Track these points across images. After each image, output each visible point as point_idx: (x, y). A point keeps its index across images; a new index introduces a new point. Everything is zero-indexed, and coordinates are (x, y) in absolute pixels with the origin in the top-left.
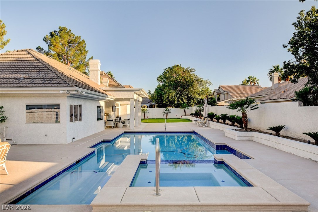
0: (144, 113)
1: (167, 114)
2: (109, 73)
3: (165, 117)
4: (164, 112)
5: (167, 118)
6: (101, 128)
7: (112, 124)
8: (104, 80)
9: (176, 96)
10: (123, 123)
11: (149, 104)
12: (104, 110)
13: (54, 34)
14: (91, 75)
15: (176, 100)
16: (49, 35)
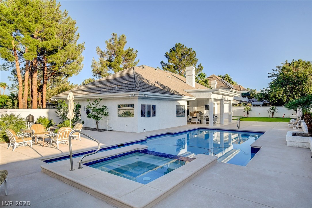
0: (248, 112)
1: (273, 113)
2: (226, 75)
3: (271, 116)
4: (271, 111)
6: (182, 123)
7: (196, 120)
8: (212, 82)
9: (286, 94)
10: (208, 120)
11: (263, 102)
12: (186, 108)
13: (172, 50)
14: (187, 80)
15: (285, 98)
16: (169, 51)
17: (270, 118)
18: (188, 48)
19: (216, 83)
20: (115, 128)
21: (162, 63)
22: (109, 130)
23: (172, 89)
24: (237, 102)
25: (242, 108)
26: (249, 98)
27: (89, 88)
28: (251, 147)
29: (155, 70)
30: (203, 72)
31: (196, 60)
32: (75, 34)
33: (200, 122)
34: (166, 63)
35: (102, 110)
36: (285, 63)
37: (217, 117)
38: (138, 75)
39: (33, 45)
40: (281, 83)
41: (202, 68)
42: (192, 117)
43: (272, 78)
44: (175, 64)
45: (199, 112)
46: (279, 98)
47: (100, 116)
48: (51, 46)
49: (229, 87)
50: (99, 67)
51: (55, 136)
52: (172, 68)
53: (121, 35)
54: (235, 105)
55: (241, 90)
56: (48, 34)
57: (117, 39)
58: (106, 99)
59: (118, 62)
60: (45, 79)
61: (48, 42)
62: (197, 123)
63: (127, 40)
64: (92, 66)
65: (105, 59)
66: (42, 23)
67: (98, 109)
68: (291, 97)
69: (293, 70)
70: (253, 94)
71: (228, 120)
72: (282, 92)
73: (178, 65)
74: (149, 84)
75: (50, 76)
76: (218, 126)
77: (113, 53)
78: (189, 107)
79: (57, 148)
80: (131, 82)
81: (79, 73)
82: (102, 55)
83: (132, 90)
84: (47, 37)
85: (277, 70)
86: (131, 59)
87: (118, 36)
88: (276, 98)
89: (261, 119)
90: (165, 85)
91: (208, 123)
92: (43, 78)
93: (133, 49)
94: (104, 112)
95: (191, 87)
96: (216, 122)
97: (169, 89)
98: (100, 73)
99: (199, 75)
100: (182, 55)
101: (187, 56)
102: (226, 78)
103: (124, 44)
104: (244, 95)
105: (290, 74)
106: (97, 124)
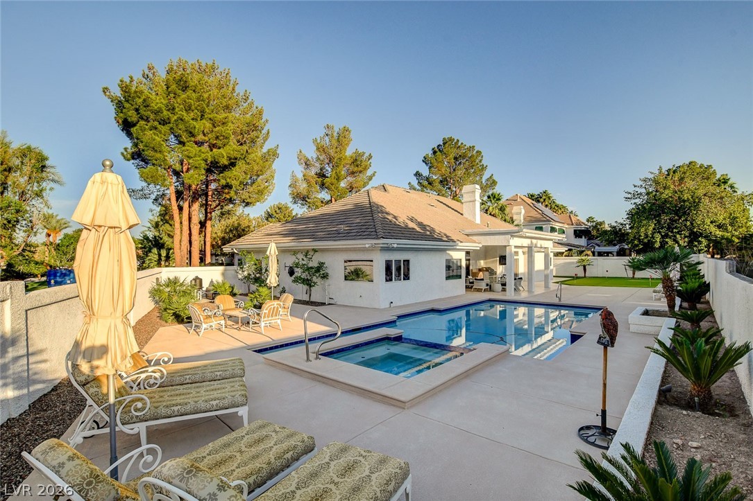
0: (584, 267)
2: (544, 192)
3: (630, 276)
4: (630, 266)
5: (633, 277)
6: (456, 291)
7: (483, 285)
8: (515, 209)
9: (659, 232)
10: (504, 285)
11: (617, 247)
12: (464, 264)
13: (437, 150)
14: (465, 209)
15: (658, 240)
16: (430, 153)
17: (628, 278)
18: (468, 146)
19: (523, 211)
20: (339, 300)
21: (418, 174)
22: (329, 304)
23: (438, 229)
24: (563, 249)
25: (572, 261)
26: (589, 239)
27: (293, 230)
28: (570, 333)
29: (406, 193)
30: (497, 190)
31: (483, 168)
32: (263, 132)
33: (490, 288)
34: (424, 175)
35: (318, 269)
36: (657, 172)
37: (521, 278)
38: (378, 206)
39: (199, 159)
40: (649, 212)
41: (494, 183)
42: (476, 279)
43: (633, 201)
44: (442, 176)
45: (488, 269)
46: (646, 240)
47: (314, 279)
48: (226, 158)
49: (548, 218)
50: (303, 187)
51: (258, 314)
52: (437, 184)
53: (342, 127)
54: (557, 254)
55: (572, 224)
56: (222, 138)
57: (335, 134)
58: (323, 250)
59: (338, 179)
60: (209, 211)
61: (221, 150)
62: (485, 290)
63: (352, 135)
64: (290, 186)
65: (313, 171)
66: (210, 119)
67: (311, 268)
68: (670, 238)
69: (672, 186)
70: (598, 230)
71: (543, 283)
72: (651, 228)
73: (449, 180)
74: (397, 223)
75: (217, 206)
76: (523, 296)
77: (327, 161)
78: (469, 260)
79: (262, 334)
80: (366, 221)
81: (267, 199)
82: (307, 164)
83: (370, 237)
84: (219, 143)
85: (641, 186)
86: (361, 172)
87: (336, 130)
88: (639, 240)
89: (611, 281)
90: (425, 223)
91: (504, 290)
92: (206, 210)
93: (364, 153)
94: (322, 272)
95: (472, 223)
96: (521, 288)
97: (433, 230)
98: (304, 199)
99: (489, 197)
100: (456, 159)
101: (465, 160)
102: (544, 197)
103: (347, 144)
104: (578, 234)
105: (666, 194)
106: (309, 293)
